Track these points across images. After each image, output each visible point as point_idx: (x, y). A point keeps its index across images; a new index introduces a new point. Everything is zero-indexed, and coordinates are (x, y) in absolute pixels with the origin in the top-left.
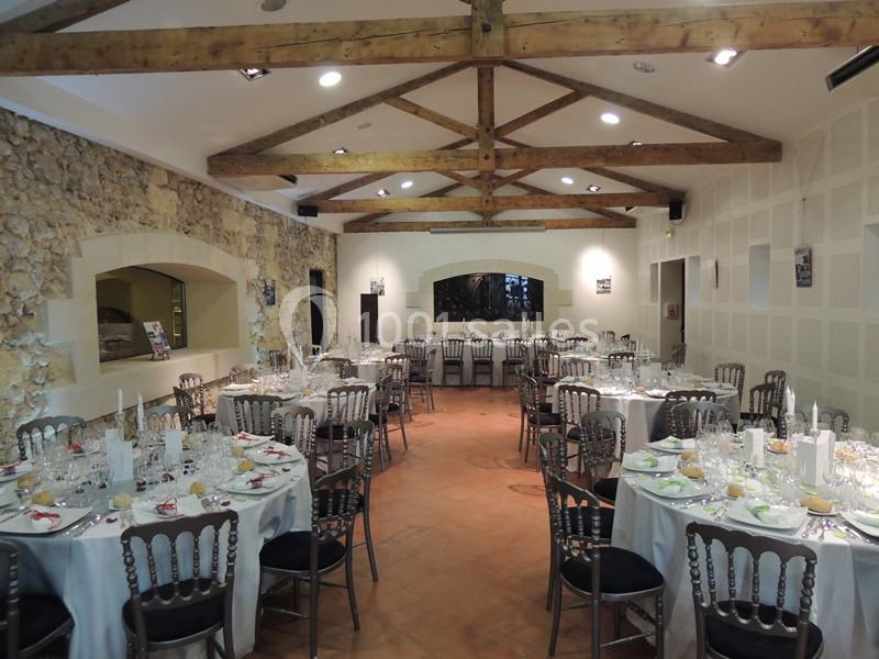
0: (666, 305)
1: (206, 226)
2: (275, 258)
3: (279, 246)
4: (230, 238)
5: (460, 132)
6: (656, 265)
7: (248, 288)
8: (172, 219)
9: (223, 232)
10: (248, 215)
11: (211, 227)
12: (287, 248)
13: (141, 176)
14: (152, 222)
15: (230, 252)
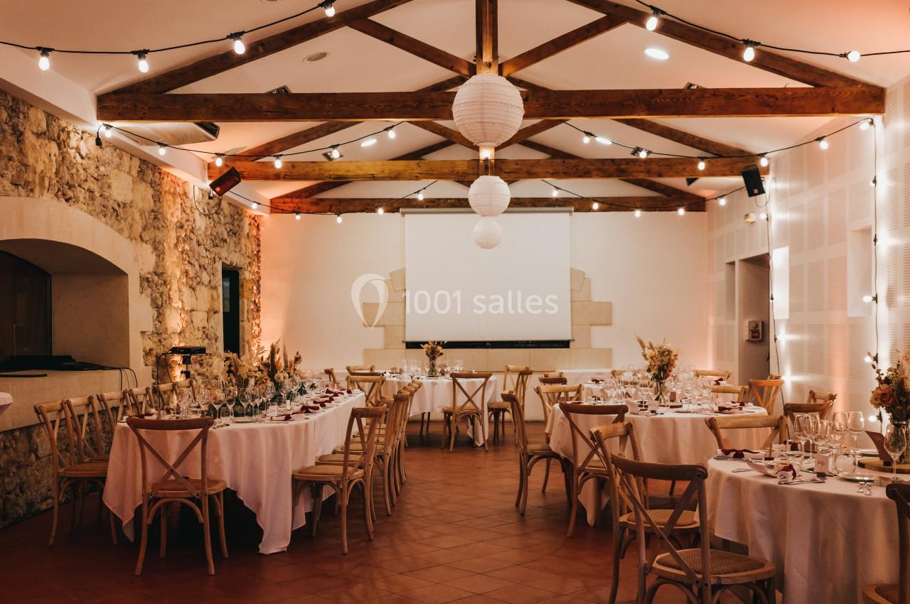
0: (746, 323)
1: (90, 191)
2: (176, 245)
3: (182, 227)
4: (120, 211)
5: (451, 68)
6: (732, 264)
7: (141, 286)
8: (50, 179)
9: (111, 202)
10: (143, 180)
11: (97, 194)
12: (192, 231)
13: (15, 120)
14: (27, 183)
15: (120, 231)
